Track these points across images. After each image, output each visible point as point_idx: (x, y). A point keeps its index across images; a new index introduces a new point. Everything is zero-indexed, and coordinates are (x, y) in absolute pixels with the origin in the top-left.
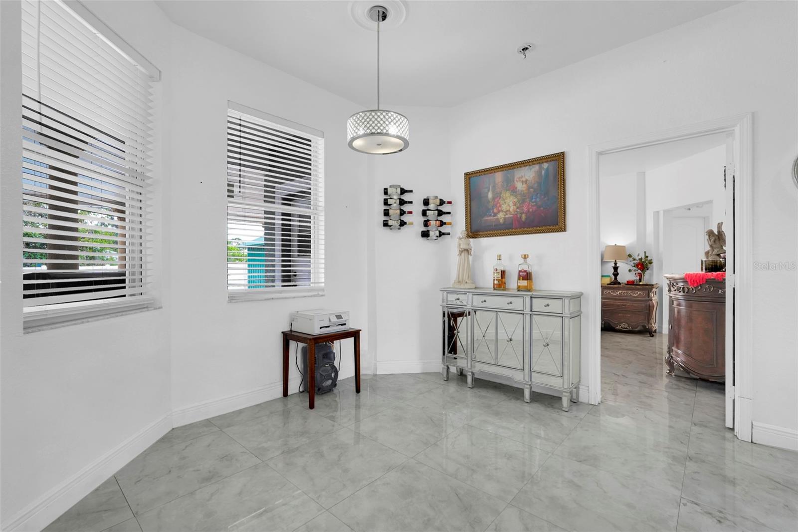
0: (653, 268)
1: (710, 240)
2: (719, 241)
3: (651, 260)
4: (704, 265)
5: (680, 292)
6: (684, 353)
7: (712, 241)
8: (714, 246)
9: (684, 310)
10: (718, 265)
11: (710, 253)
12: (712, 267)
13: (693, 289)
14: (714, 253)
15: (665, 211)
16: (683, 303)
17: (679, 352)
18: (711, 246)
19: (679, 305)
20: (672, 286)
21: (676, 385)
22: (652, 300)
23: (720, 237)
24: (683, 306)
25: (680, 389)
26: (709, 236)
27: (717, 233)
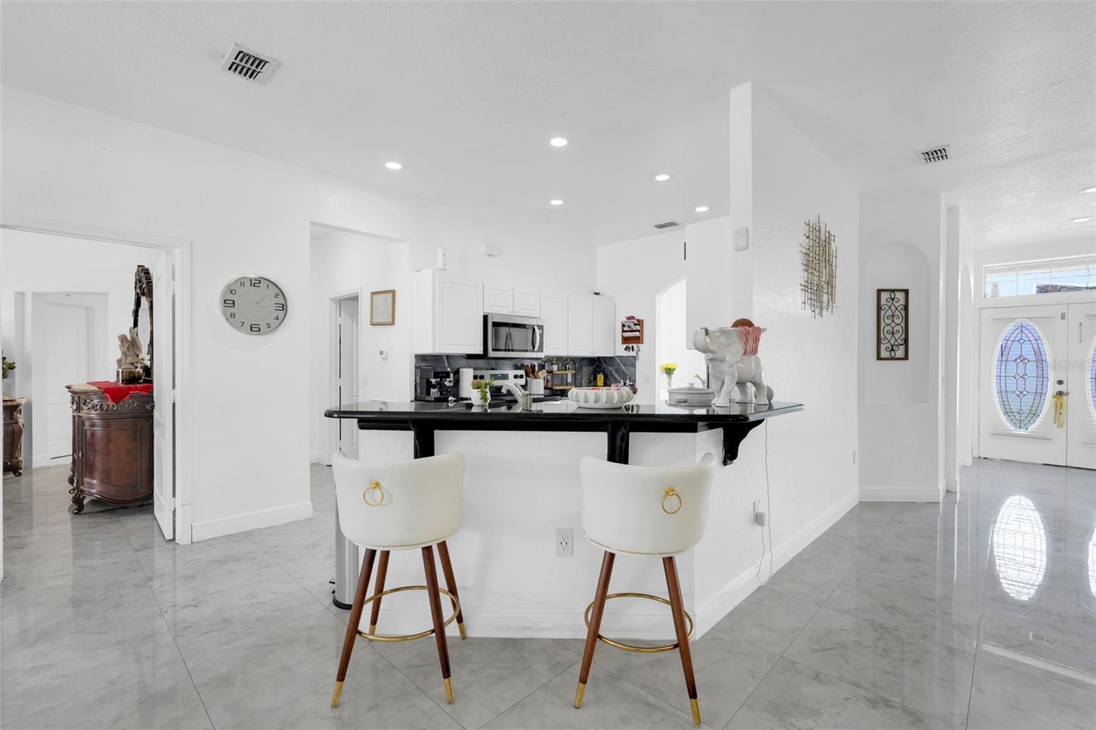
0: (14, 376)
1: (124, 347)
2: (133, 348)
3: (14, 363)
4: (120, 376)
5: (96, 410)
6: (102, 481)
7: (125, 347)
8: (128, 353)
9: (101, 431)
10: (137, 375)
11: (123, 361)
12: (130, 379)
13: (113, 406)
14: (127, 362)
15: (34, 294)
16: (98, 422)
17: (94, 482)
18: (124, 353)
19: (93, 425)
20: (84, 404)
21: (94, 523)
22: (17, 423)
23: (134, 344)
24: (97, 427)
25: (100, 525)
26: (122, 342)
27: (130, 339)
